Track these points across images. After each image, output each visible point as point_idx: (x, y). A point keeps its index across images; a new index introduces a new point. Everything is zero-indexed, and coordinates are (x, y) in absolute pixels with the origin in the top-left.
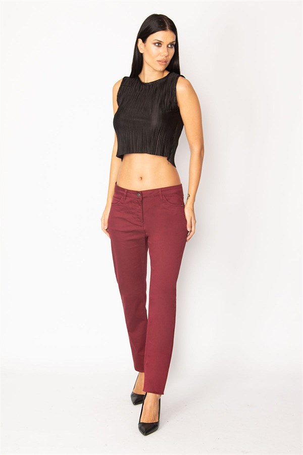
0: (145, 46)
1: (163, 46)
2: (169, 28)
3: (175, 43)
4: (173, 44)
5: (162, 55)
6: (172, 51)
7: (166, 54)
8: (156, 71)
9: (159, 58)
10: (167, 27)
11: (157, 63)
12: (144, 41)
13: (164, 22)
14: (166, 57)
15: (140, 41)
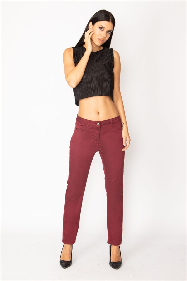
0: (93, 27)
1: (104, 30)
2: (111, 21)
3: (112, 31)
4: (110, 32)
5: (102, 36)
6: (109, 36)
7: (105, 36)
8: (96, 45)
9: (99, 37)
10: (110, 20)
11: (97, 40)
12: (93, 24)
13: (109, 16)
14: (104, 38)
15: (91, 23)
